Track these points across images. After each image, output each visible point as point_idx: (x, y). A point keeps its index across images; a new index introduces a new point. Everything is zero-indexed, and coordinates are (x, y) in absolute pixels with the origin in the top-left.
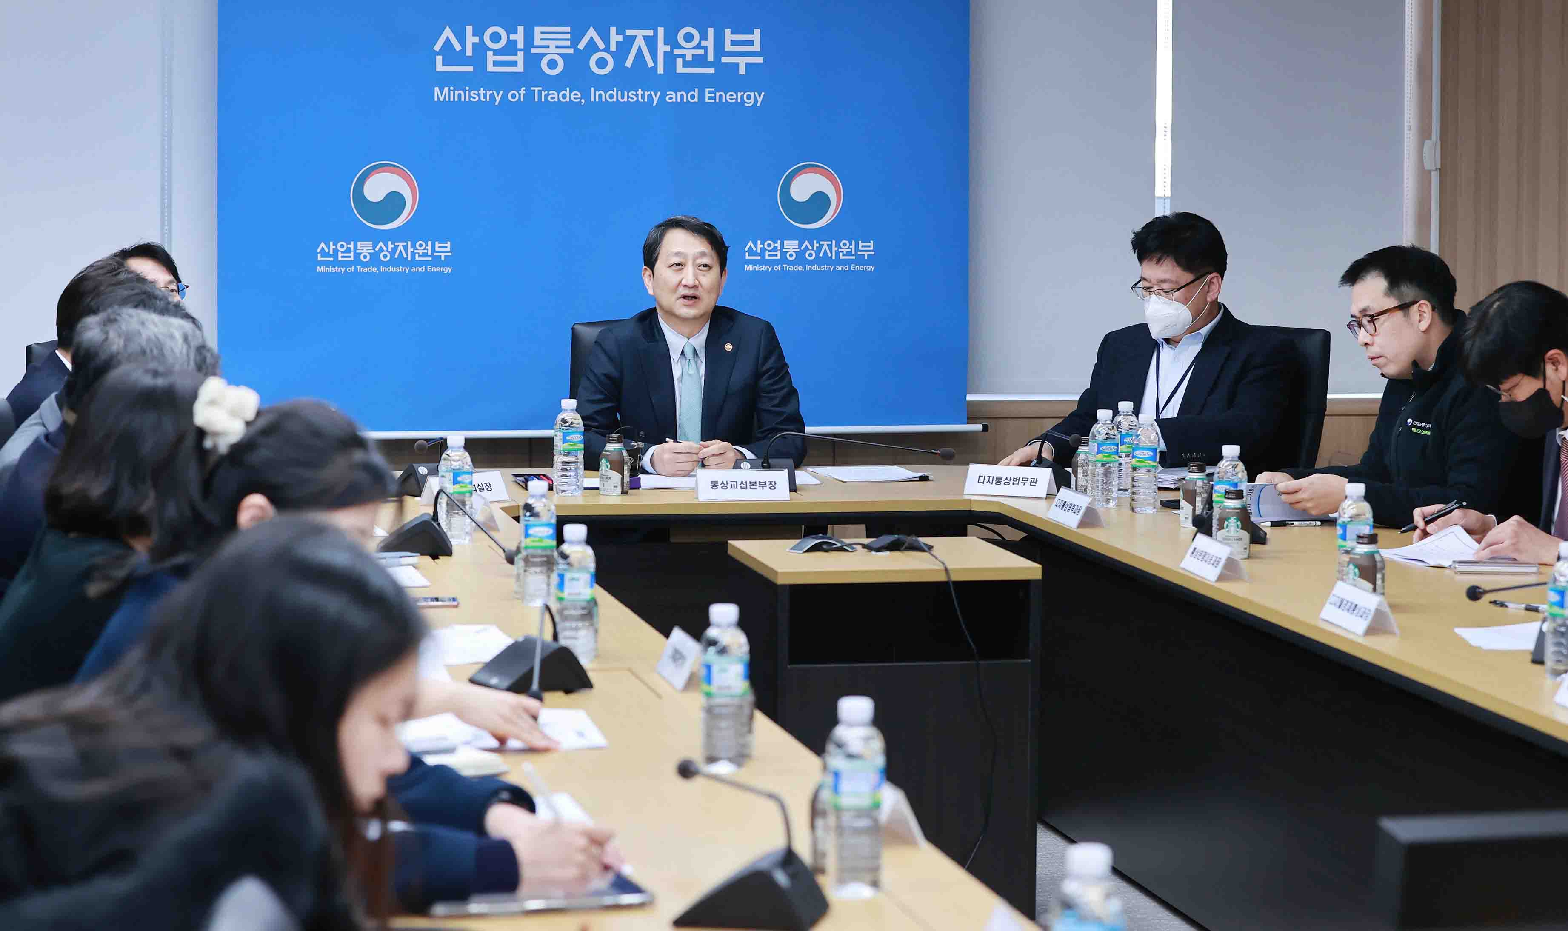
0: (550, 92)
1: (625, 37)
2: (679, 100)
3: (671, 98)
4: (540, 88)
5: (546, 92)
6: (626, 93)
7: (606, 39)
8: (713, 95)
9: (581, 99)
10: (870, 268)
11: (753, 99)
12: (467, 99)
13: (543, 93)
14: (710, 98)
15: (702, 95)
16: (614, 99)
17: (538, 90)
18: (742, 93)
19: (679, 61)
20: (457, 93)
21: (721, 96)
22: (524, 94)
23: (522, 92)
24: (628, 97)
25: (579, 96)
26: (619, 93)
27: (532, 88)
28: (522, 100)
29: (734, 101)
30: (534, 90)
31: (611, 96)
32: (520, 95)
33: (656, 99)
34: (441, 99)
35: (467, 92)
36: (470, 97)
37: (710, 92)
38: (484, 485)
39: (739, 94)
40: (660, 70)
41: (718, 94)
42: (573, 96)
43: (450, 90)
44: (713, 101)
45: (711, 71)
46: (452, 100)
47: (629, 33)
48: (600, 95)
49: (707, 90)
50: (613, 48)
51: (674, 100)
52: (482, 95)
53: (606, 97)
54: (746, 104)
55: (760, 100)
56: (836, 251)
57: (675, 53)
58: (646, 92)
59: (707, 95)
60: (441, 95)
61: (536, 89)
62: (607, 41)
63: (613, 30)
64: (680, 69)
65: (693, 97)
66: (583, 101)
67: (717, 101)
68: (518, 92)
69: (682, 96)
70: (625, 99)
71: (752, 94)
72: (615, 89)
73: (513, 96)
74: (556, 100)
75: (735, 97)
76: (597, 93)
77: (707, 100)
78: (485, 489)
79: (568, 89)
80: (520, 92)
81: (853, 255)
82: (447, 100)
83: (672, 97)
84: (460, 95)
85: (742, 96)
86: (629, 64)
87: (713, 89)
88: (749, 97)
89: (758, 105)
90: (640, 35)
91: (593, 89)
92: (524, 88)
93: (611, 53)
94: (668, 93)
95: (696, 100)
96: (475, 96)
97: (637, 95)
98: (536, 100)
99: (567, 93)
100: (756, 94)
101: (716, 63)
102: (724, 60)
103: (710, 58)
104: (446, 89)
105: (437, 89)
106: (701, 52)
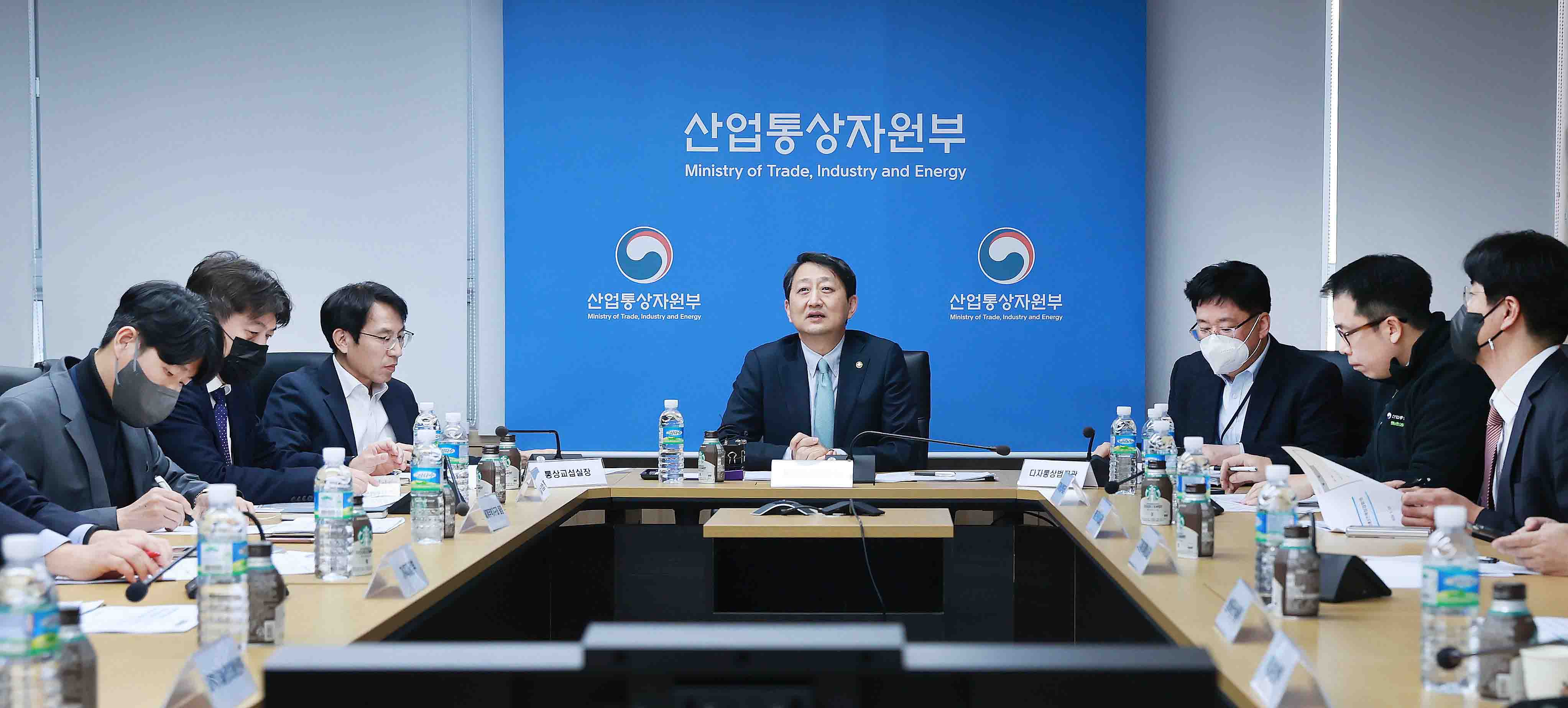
0: (783, 169)
1: (847, 122)
2: (893, 175)
3: (886, 174)
4: (775, 166)
5: (780, 169)
6: (847, 169)
7: (830, 124)
8: (922, 171)
9: (809, 174)
10: (1059, 318)
11: (957, 174)
12: (713, 175)
13: (778, 170)
14: (919, 173)
15: (912, 171)
16: (838, 175)
18: (947, 169)
19: (893, 142)
20: (704, 169)
21: (929, 171)
22: (761, 171)
23: (759, 169)
24: (850, 173)
25: (808, 172)
26: (842, 169)
27: (768, 166)
28: (759, 175)
29: (941, 175)
30: (770, 167)
31: (835, 172)
32: (757, 171)
33: (873, 175)
34: (691, 175)
35: (713, 169)
36: (715, 173)
37: (919, 168)
39: (945, 170)
40: (877, 150)
41: (926, 170)
42: (802, 173)
43: (698, 167)
44: (922, 176)
45: (921, 150)
46: (700, 175)
47: (850, 118)
48: (826, 172)
49: (917, 166)
50: (836, 131)
51: (889, 175)
52: (724, 171)
53: (830, 172)
54: (950, 178)
55: (962, 175)
56: (1029, 303)
57: (889, 135)
58: (864, 169)
59: (917, 171)
60: (691, 171)
61: (772, 166)
62: (831, 126)
63: (836, 116)
64: (894, 149)
65: (905, 173)
66: (811, 176)
67: (926, 176)
68: (756, 169)
69: (895, 172)
70: (847, 175)
71: (956, 170)
72: (838, 166)
73: (752, 172)
74: (788, 175)
75: (941, 172)
76: (823, 170)
77: (917, 175)
79: (798, 166)
81: (1044, 307)
82: (696, 175)
83: (887, 172)
84: (707, 171)
85: (947, 172)
86: (850, 144)
87: (922, 166)
88: (953, 172)
89: (961, 179)
90: (859, 120)
91: (819, 166)
92: (761, 166)
93: (835, 136)
94: (884, 169)
95: (908, 175)
96: (719, 172)
97: (857, 171)
98: (772, 175)
99: (798, 170)
100: (959, 169)
101: (925, 144)
102: (931, 141)
103: (920, 139)
104: (696, 166)
105: (687, 166)
106: (912, 134)
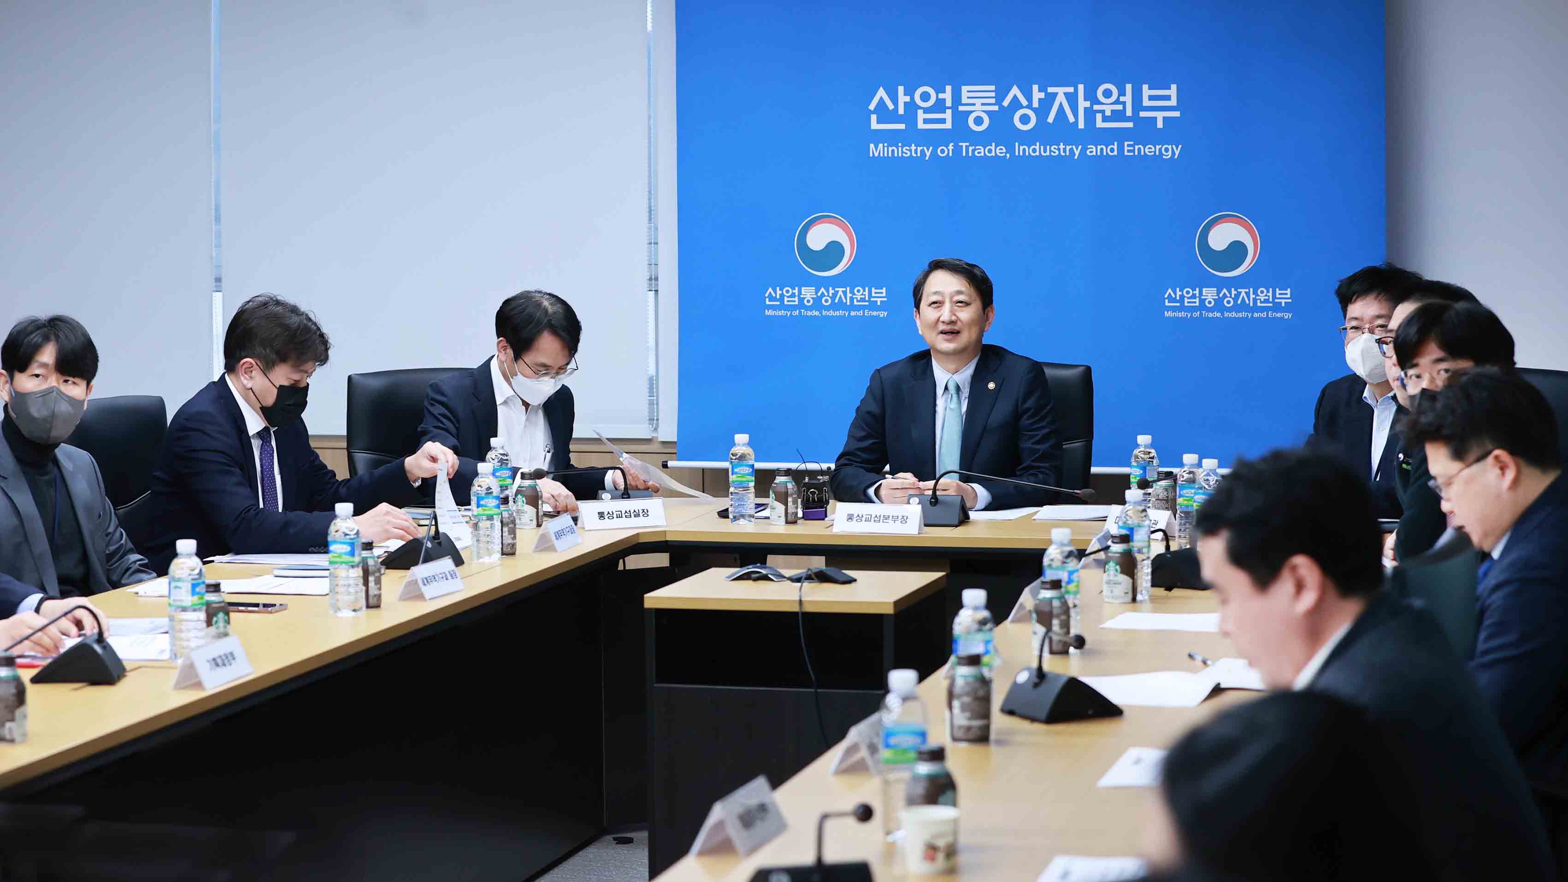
0: (977, 147)
1: (1047, 94)
2: (1099, 154)
3: (1091, 152)
4: (968, 144)
5: (973, 147)
6: (1048, 147)
7: (1029, 97)
8: (1132, 148)
9: (1006, 153)
10: (1288, 316)
11: (1171, 151)
12: (900, 155)
13: (971, 149)
14: (1129, 151)
15: (1121, 148)
16: (1037, 153)
17: (966, 146)
18: (1160, 146)
19: (1099, 116)
20: (890, 149)
21: (1139, 149)
22: (952, 150)
23: (951, 147)
24: (1051, 151)
25: (1004, 150)
26: (1042, 147)
27: (960, 144)
28: (951, 154)
29: (1153, 153)
30: (962, 146)
31: (1034, 151)
32: (948, 150)
33: (1077, 153)
34: (876, 155)
35: (900, 149)
36: (903, 152)
37: (1128, 145)
38: (641, 511)
39: (1158, 147)
40: (1081, 125)
41: (1137, 147)
42: (998, 151)
43: (884, 146)
44: (1132, 154)
45: (1130, 125)
46: (886, 155)
47: (1051, 90)
48: (1024, 150)
49: (1126, 143)
50: (1036, 104)
51: (1094, 153)
52: (912, 151)
53: (1029, 151)
54: (1164, 157)
55: (1177, 153)
56: (1253, 298)
57: (1094, 109)
58: (1067, 147)
59: (1126, 148)
60: (876, 151)
61: (964, 145)
62: (1029, 98)
63: (1035, 88)
64: (1100, 124)
65: (1112, 150)
66: (1008, 155)
67: (1136, 154)
68: (947, 148)
69: (1102, 149)
70: (1048, 153)
71: (1170, 147)
72: (1038, 144)
73: (943, 151)
74: (982, 154)
75: (1153, 149)
76: (1022, 148)
77: (1126, 153)
78: (641, 515)
79: (993, 144)
80: (949, 148)
81: (1270, 303)
82: (882, 155)
83: (1093, 150)
84: (893, 151)
85: (1160, 149)
86: (1051, 119)
87: (1132, 143)
88: (1167, 150)
89: (1176, 156)
90: (1061, 92)
91: (1017, 144)
92: (953, 144)
93: (1034, 110)
94: (1089, 147)
95: (1115, 153)
96: (907, 152)
97: (1059, 149)
98: (964, 155)
99: (993, 148)
100: (1174, 146)
101: (1135, 118)
102: (1143, 114)
103: (1129, 113)
104: (881, 145)
105: (872, 146)
106: (1120, 107)
